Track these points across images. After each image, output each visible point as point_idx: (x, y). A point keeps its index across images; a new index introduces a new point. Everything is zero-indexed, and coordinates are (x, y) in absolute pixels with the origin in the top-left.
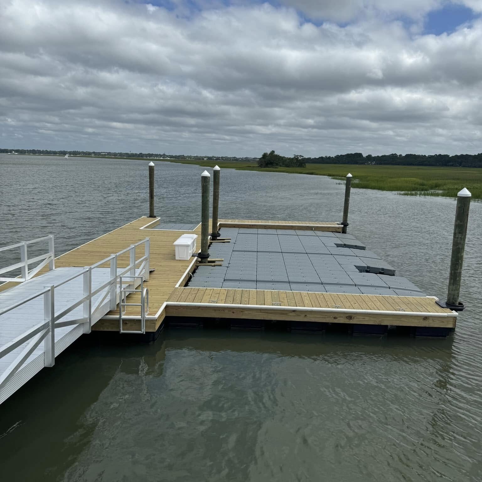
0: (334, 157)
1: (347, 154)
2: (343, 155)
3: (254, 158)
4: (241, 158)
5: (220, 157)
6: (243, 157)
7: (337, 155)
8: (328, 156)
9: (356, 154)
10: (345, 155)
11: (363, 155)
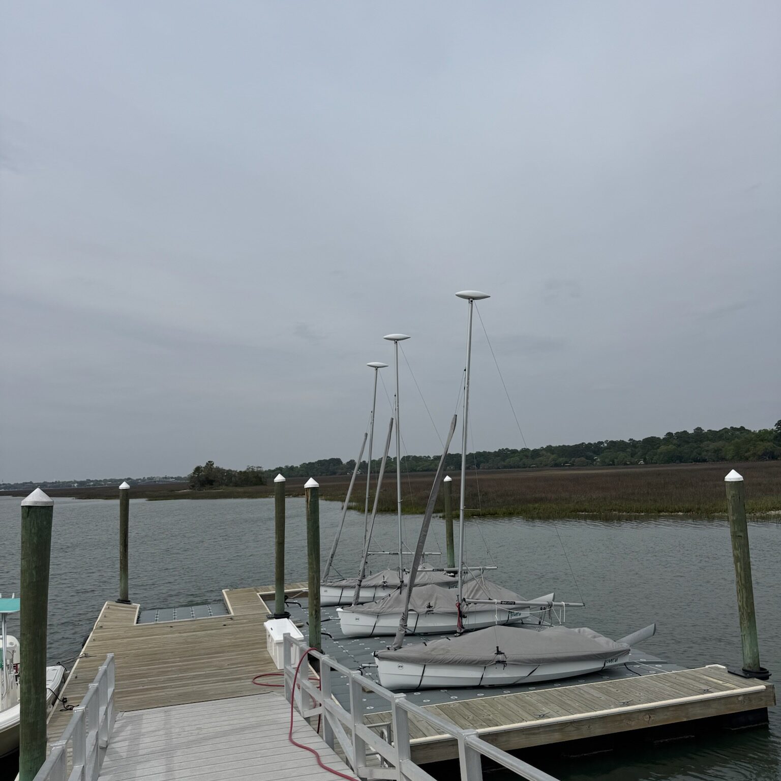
0: (299, 466)
1: (319, 461)
2: (313, 463)
3: (163, 478)
4: (140, 479)
5: (101, 481)
6: (144, 478)
7: (304, 464)
8: (290, 466)
9: (332, 460)
10: (316, 462)
11: (342, 461)
